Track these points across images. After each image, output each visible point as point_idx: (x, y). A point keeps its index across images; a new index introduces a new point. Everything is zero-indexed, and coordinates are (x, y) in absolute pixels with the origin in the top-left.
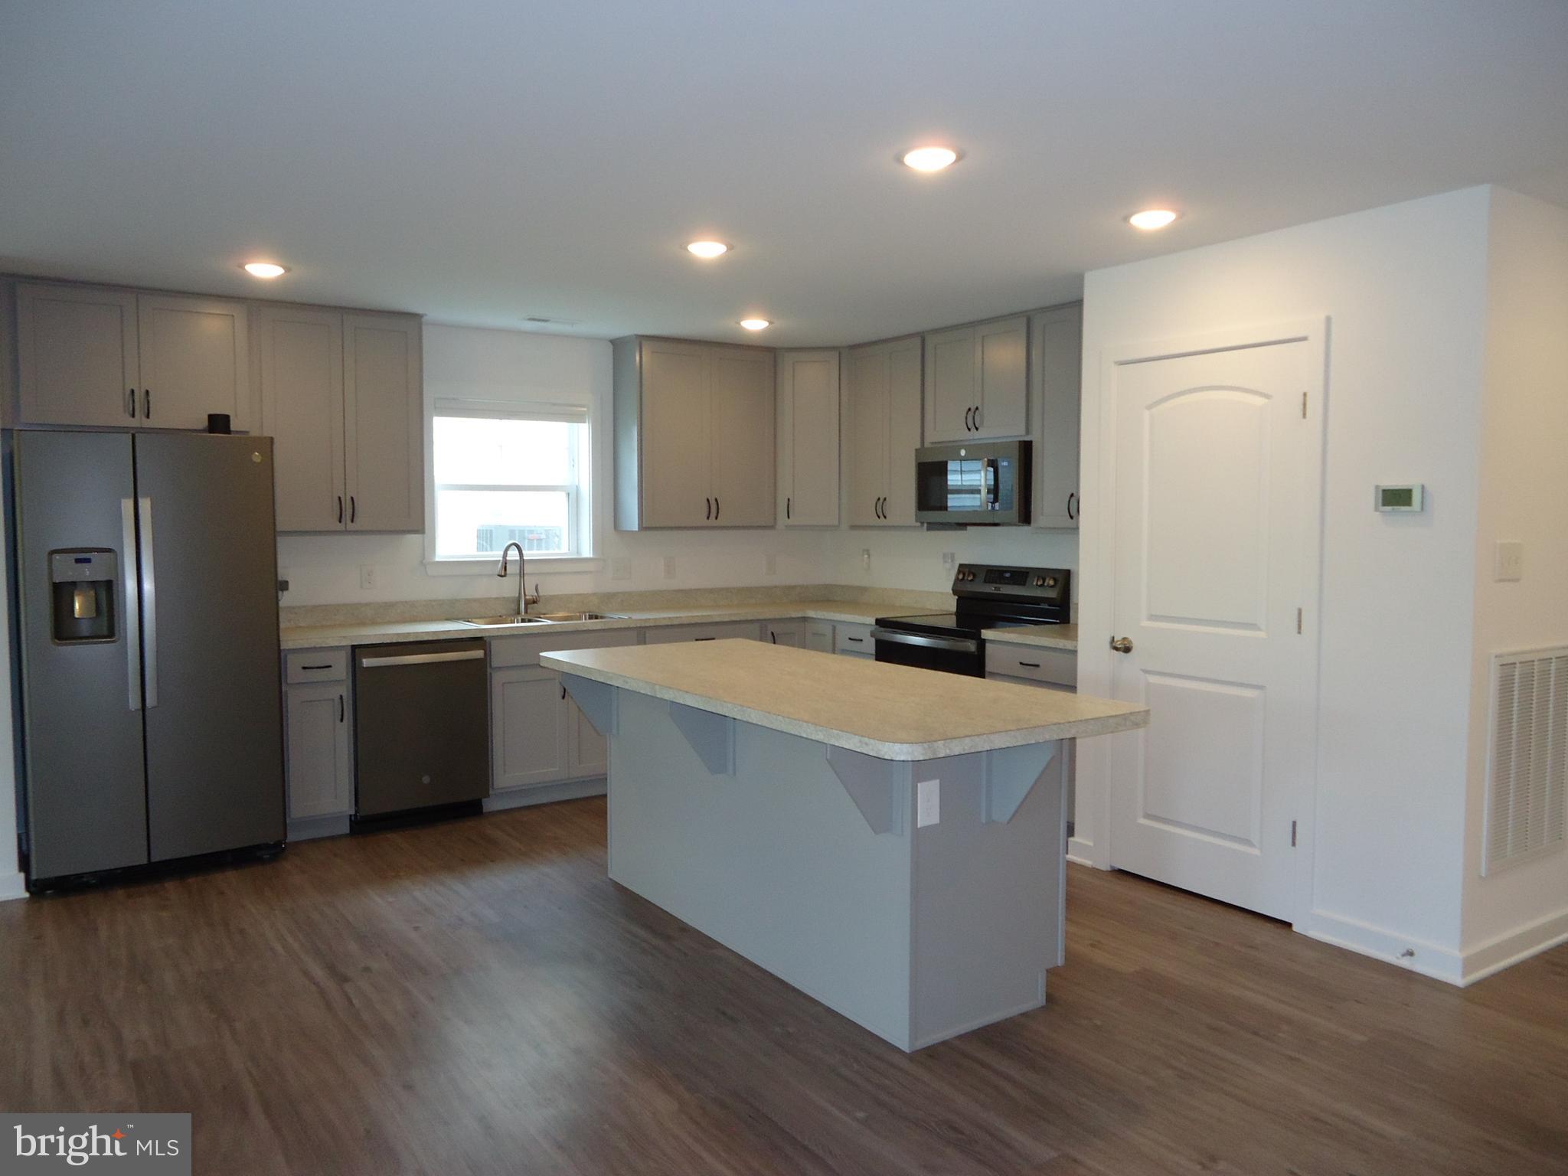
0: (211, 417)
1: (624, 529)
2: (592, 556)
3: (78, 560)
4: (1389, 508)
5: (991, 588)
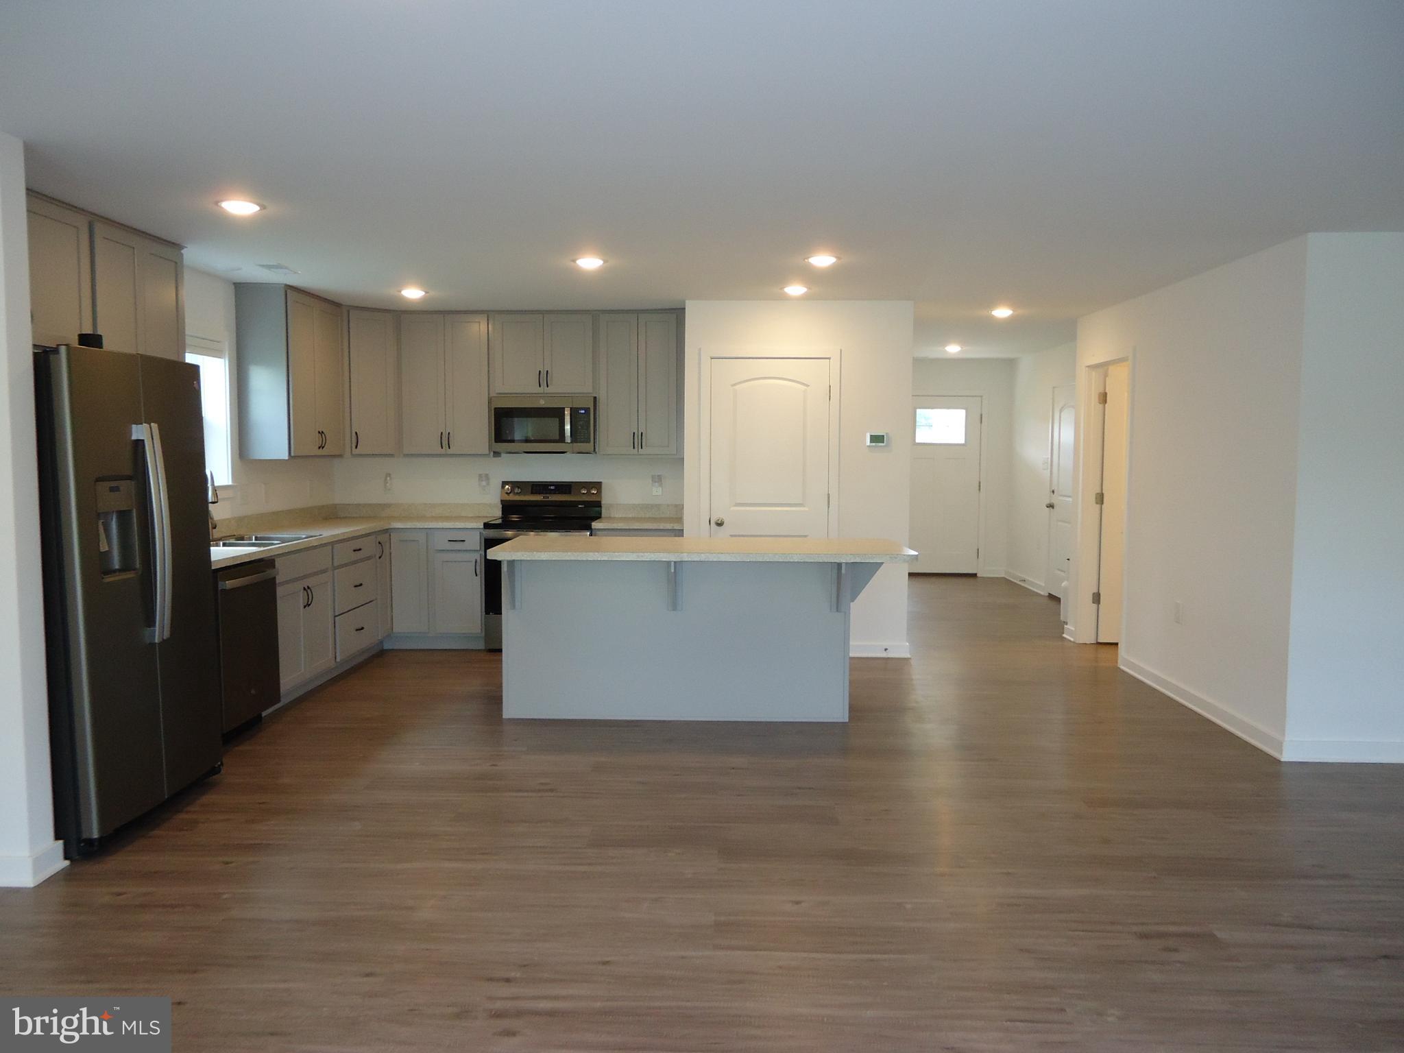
0: (82, 335)
2: (230, 483)
3: (112, 489)
4: (874, 444)
5: (539, 498)
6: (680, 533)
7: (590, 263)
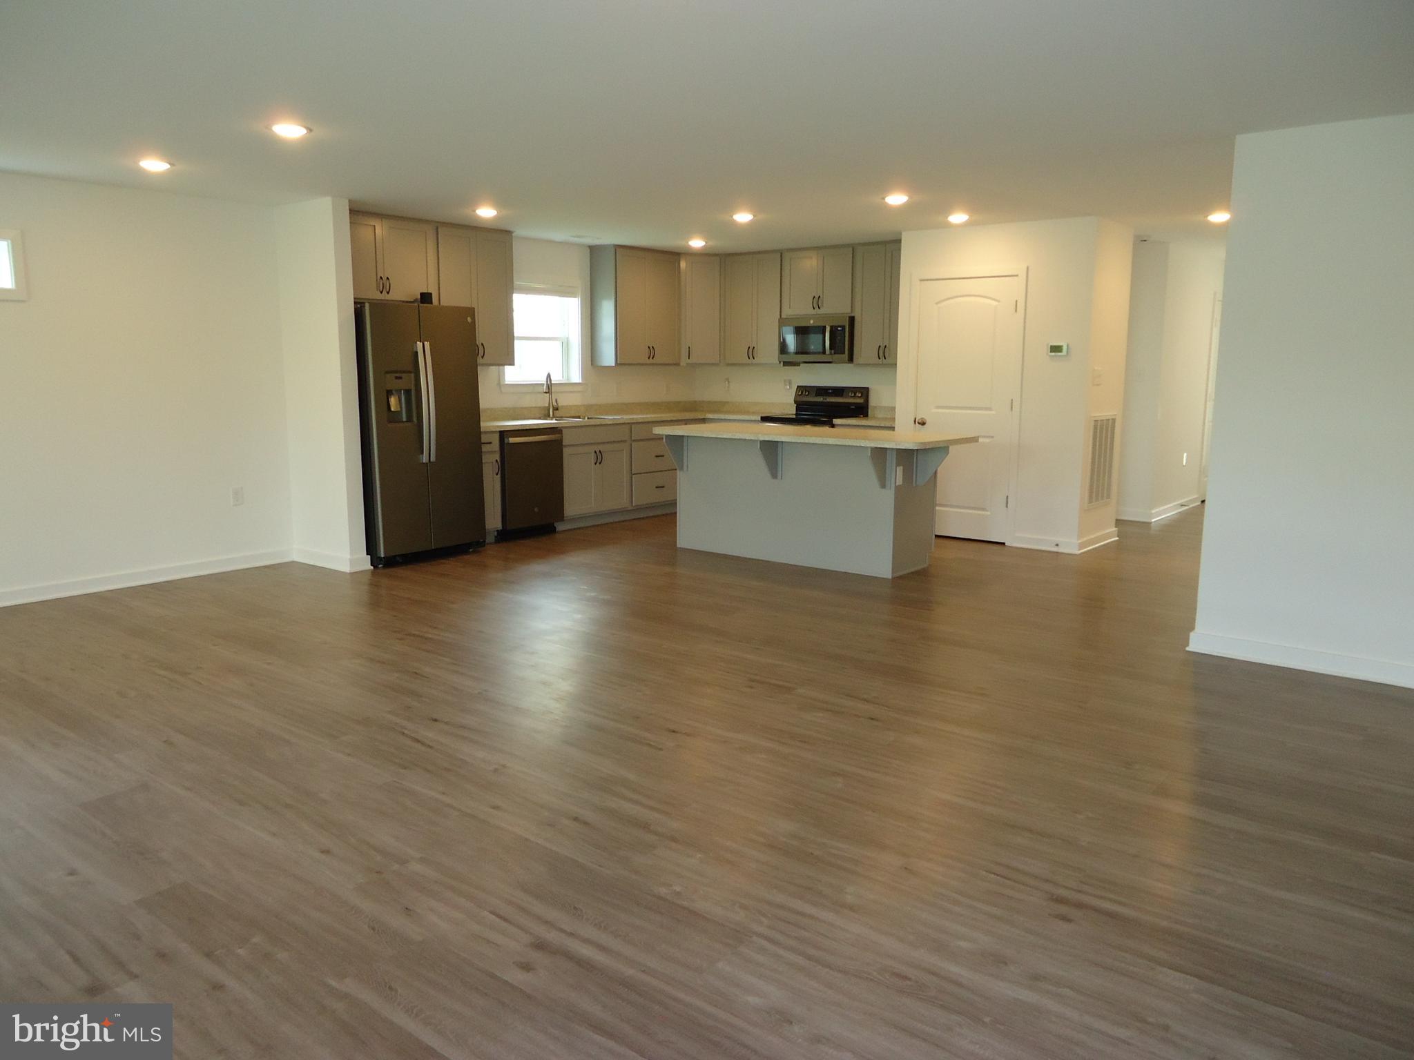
0: (422, 294)
1: (599, 365)
2: (580, 381)
3: (397, 378)
4: (1053, 354)
5: (820, 399)
6: (892, 428)
7: (743, 217)
